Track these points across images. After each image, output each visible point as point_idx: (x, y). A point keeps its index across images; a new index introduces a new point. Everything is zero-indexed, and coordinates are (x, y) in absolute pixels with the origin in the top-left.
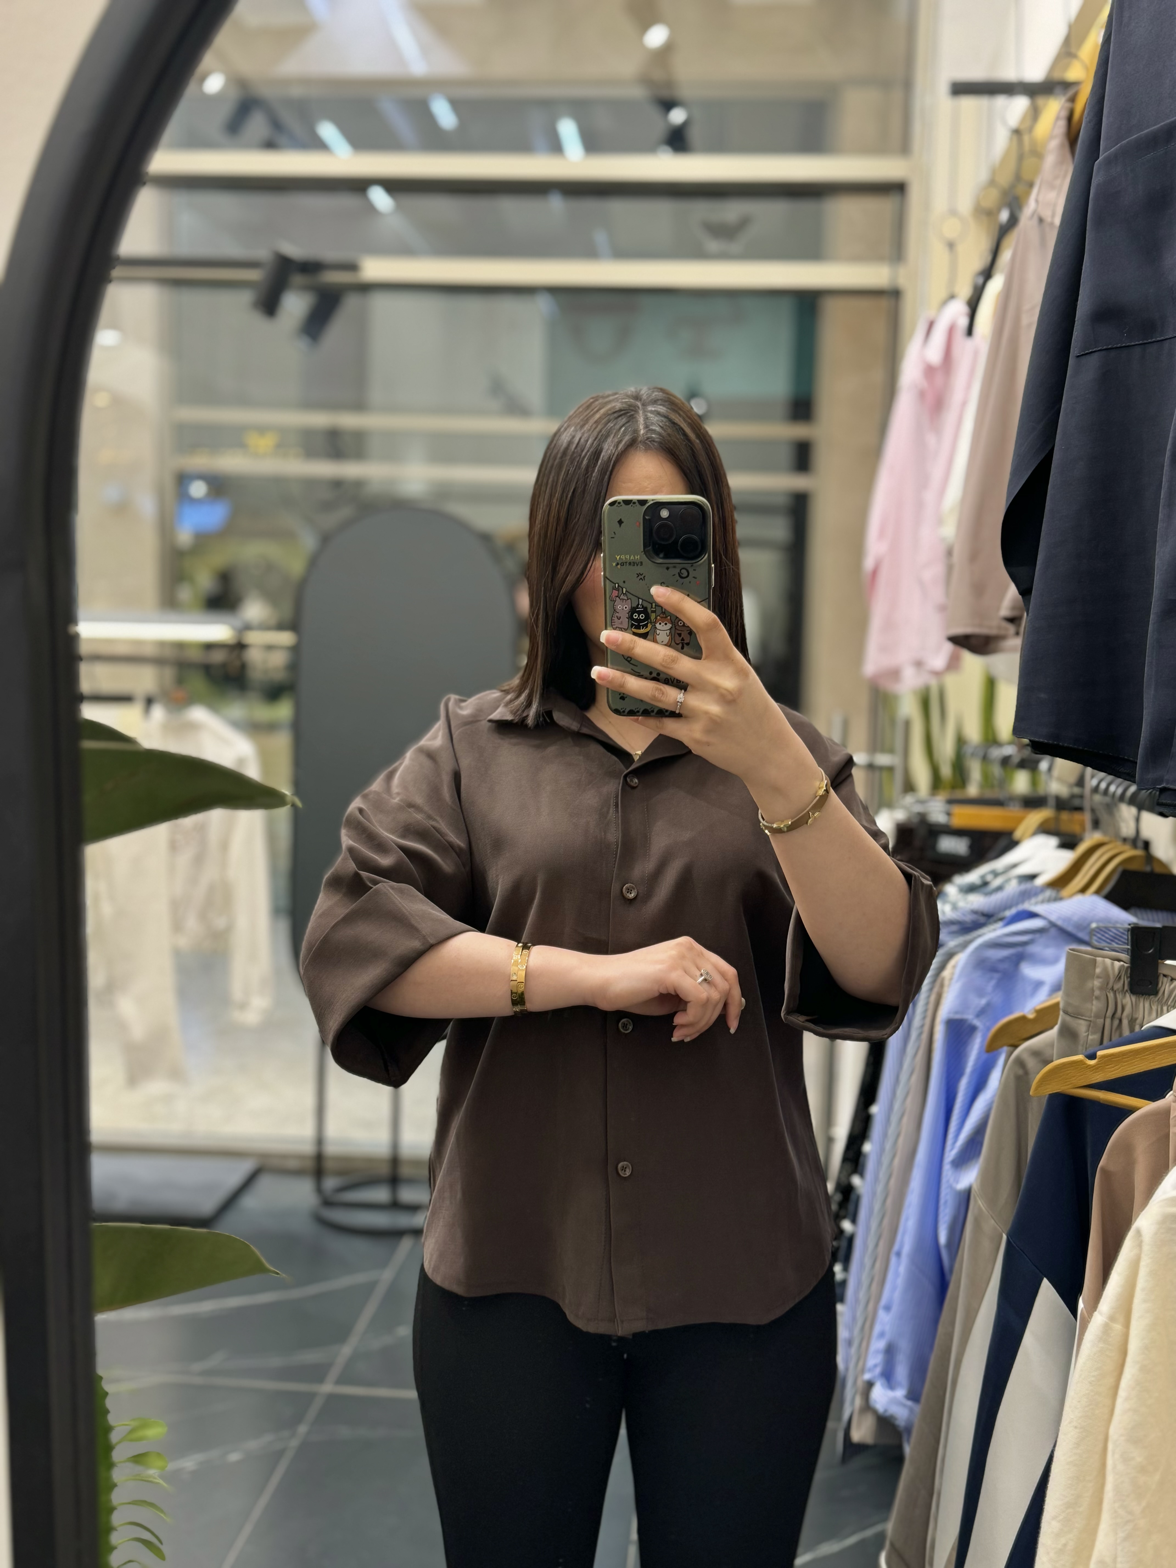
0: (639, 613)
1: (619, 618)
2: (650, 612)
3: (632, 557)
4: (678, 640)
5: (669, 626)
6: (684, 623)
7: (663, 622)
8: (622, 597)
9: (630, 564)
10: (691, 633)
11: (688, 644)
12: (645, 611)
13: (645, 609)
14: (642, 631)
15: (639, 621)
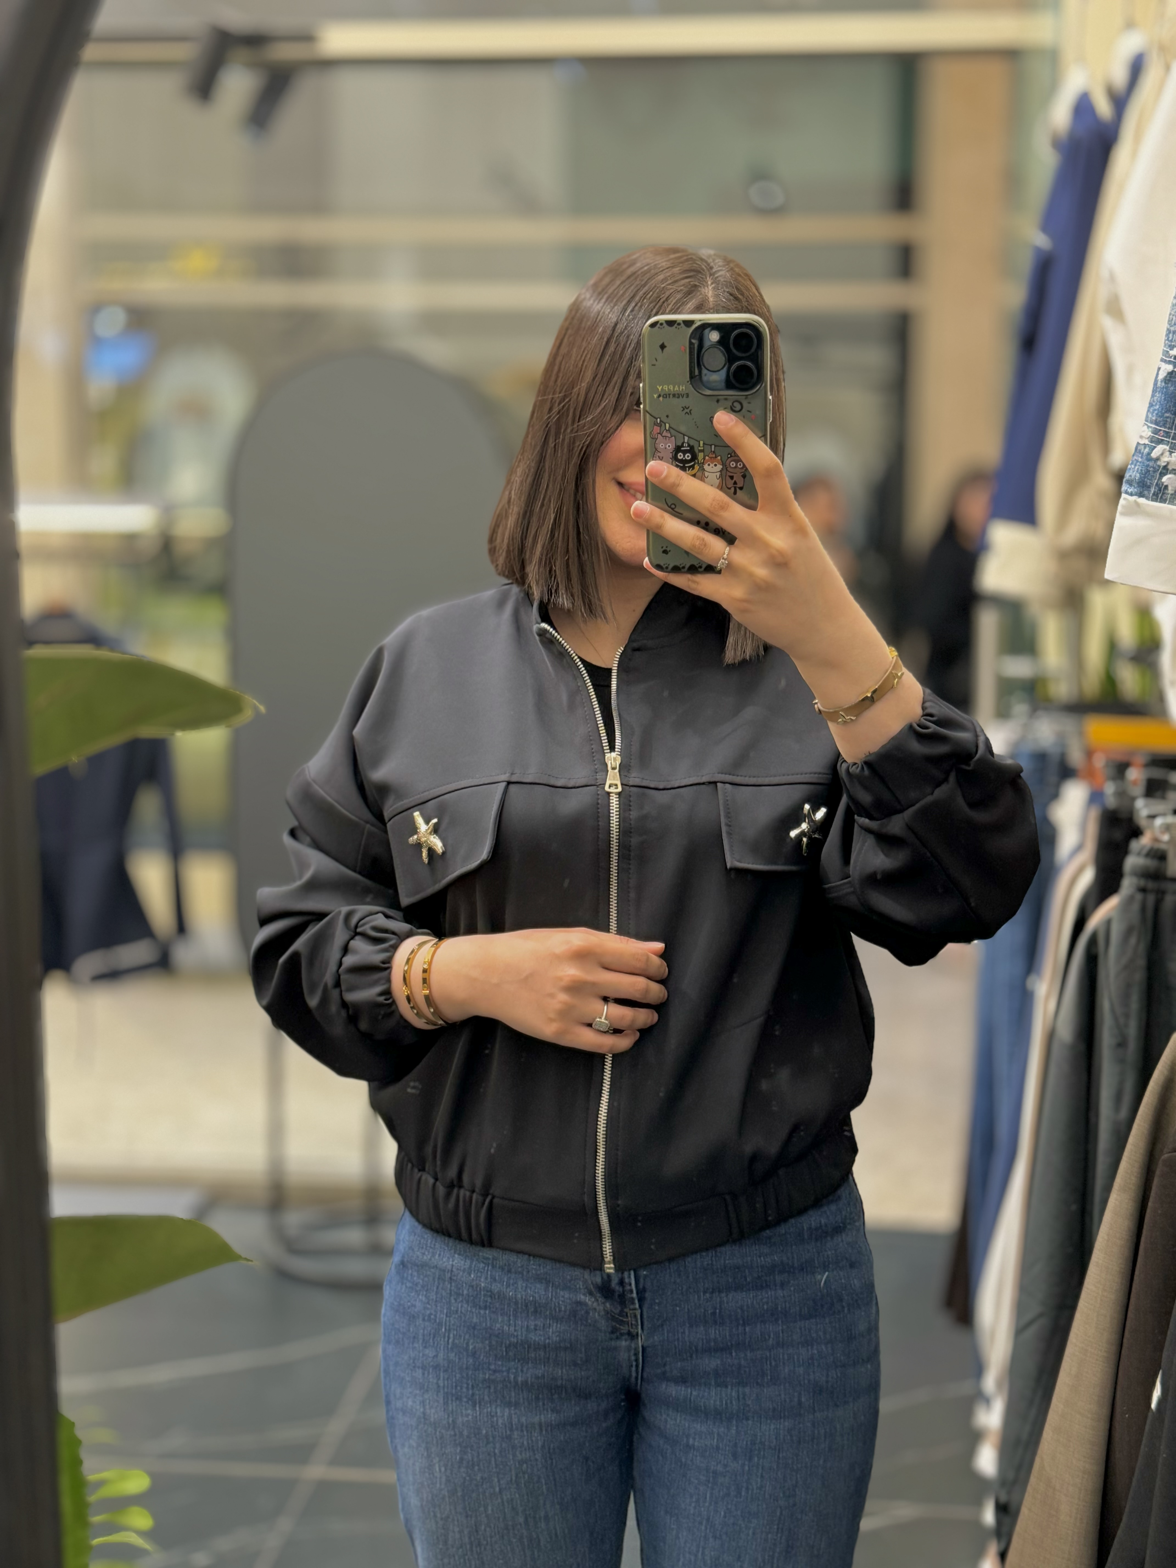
0: (685, 452)
2: (697, 451)
3: (678, 388)
4: (730, 483)
5: (719, 467)
7: (712, 463)
8: (665, 434)
9: (674, 395)
10: (745, 474)
11: (741, 488)
12: (692, 450)
13: (693, 446)
15: (684, 462)
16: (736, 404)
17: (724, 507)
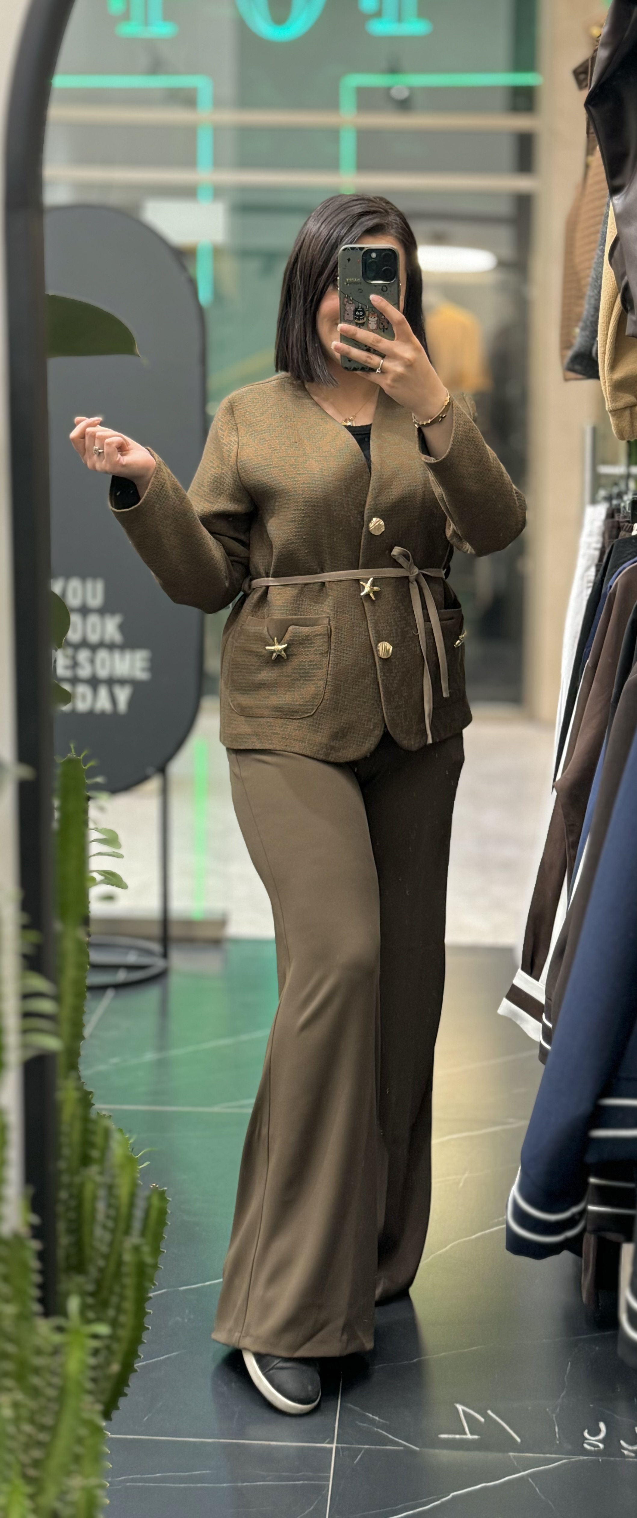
0: (359, 311)
1: (348, 314)
2: (365, 310)
3: (356, 280)
4: (381, 326)
5: (376, 318)
6: (384, 317)
7: (373, 317)
8: (350, 302)
9: (354, 283)
10: (388, 322)
12: (363, 311)
13: (363, 309)
14: (361, 321)
15: (360, 316)
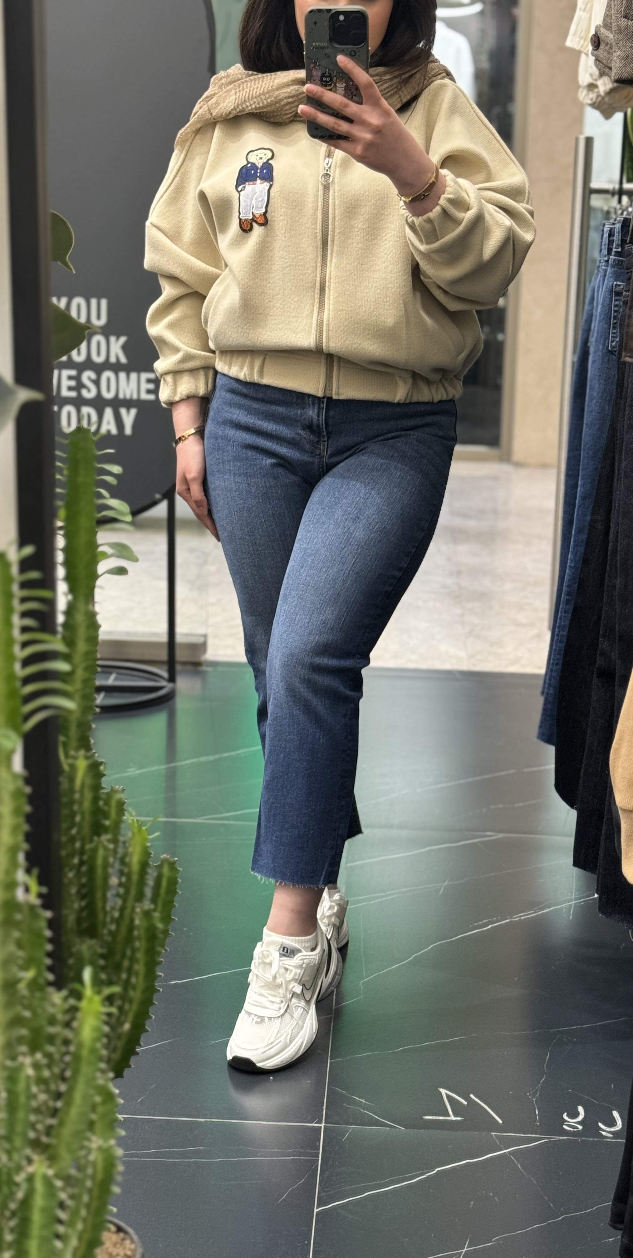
0: (326, 77)
2: (332, 76)
3: (323, 43)
5: (344, 85)
6: (353, 82)
7: (340, 83)
8: (316, 68)
9: (321, 48)
11: (355, 96)
12: (330, 76)
13: (330, 74)
16: (352, 52)
17: (346, 106)
